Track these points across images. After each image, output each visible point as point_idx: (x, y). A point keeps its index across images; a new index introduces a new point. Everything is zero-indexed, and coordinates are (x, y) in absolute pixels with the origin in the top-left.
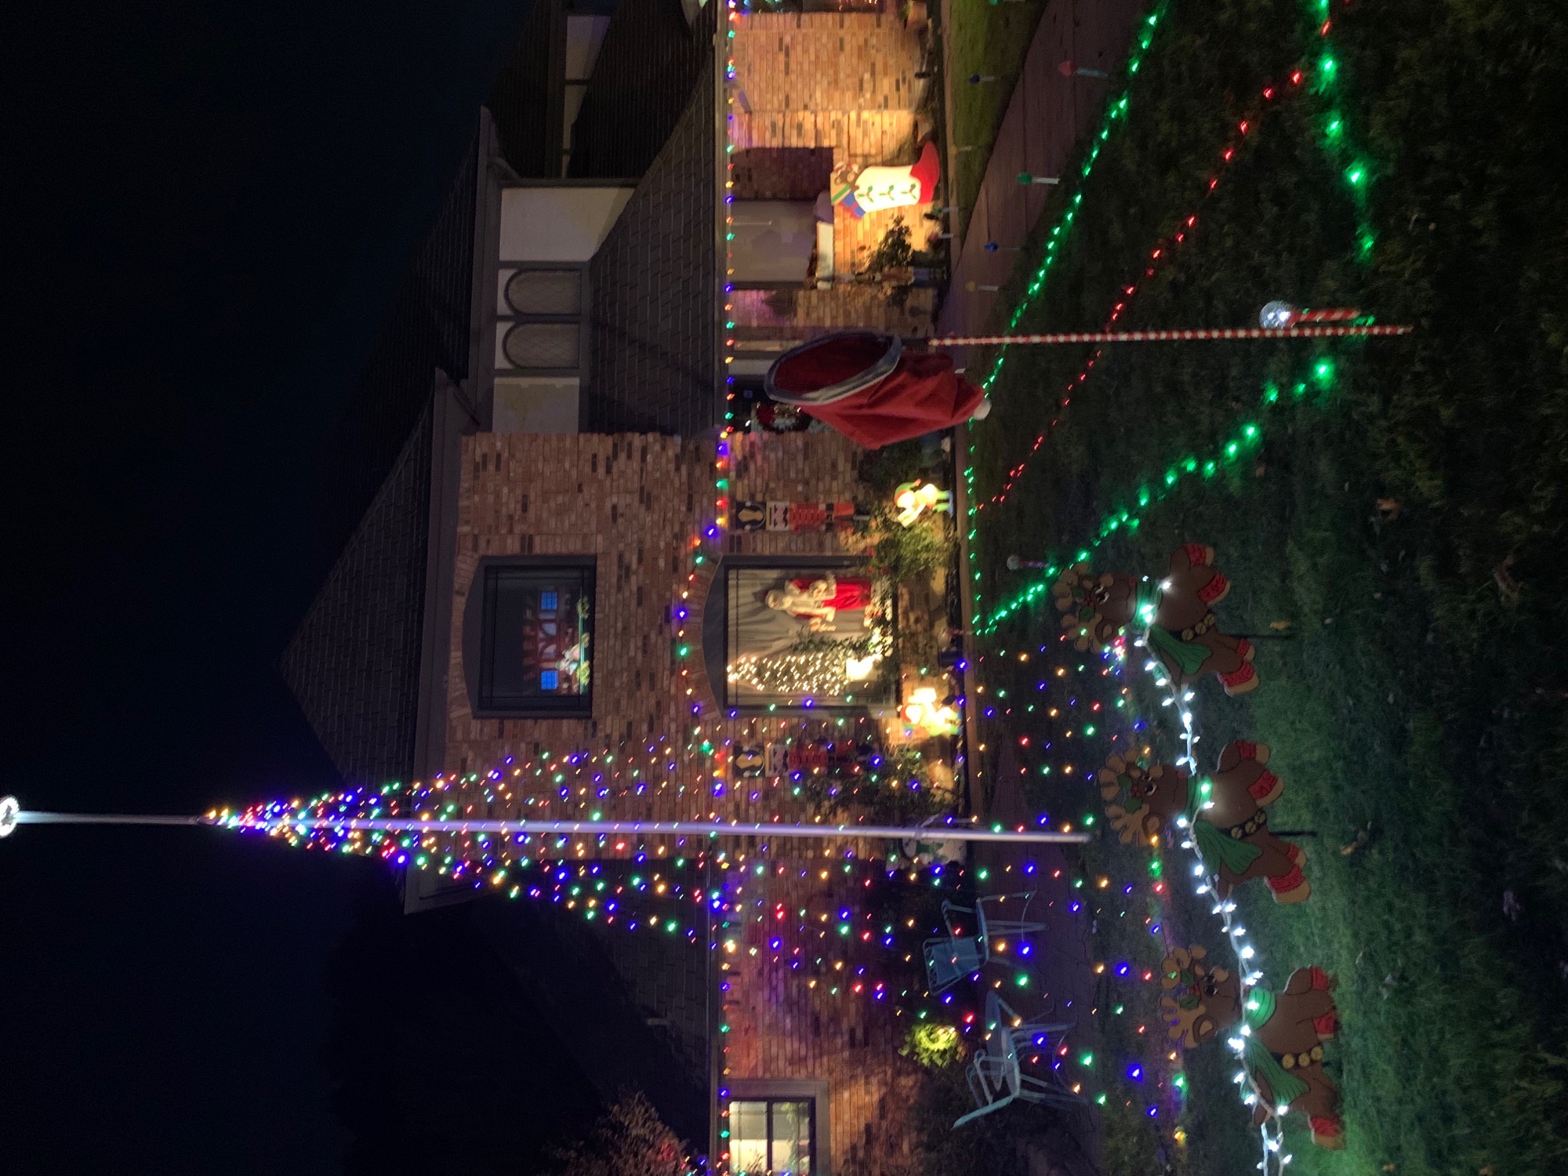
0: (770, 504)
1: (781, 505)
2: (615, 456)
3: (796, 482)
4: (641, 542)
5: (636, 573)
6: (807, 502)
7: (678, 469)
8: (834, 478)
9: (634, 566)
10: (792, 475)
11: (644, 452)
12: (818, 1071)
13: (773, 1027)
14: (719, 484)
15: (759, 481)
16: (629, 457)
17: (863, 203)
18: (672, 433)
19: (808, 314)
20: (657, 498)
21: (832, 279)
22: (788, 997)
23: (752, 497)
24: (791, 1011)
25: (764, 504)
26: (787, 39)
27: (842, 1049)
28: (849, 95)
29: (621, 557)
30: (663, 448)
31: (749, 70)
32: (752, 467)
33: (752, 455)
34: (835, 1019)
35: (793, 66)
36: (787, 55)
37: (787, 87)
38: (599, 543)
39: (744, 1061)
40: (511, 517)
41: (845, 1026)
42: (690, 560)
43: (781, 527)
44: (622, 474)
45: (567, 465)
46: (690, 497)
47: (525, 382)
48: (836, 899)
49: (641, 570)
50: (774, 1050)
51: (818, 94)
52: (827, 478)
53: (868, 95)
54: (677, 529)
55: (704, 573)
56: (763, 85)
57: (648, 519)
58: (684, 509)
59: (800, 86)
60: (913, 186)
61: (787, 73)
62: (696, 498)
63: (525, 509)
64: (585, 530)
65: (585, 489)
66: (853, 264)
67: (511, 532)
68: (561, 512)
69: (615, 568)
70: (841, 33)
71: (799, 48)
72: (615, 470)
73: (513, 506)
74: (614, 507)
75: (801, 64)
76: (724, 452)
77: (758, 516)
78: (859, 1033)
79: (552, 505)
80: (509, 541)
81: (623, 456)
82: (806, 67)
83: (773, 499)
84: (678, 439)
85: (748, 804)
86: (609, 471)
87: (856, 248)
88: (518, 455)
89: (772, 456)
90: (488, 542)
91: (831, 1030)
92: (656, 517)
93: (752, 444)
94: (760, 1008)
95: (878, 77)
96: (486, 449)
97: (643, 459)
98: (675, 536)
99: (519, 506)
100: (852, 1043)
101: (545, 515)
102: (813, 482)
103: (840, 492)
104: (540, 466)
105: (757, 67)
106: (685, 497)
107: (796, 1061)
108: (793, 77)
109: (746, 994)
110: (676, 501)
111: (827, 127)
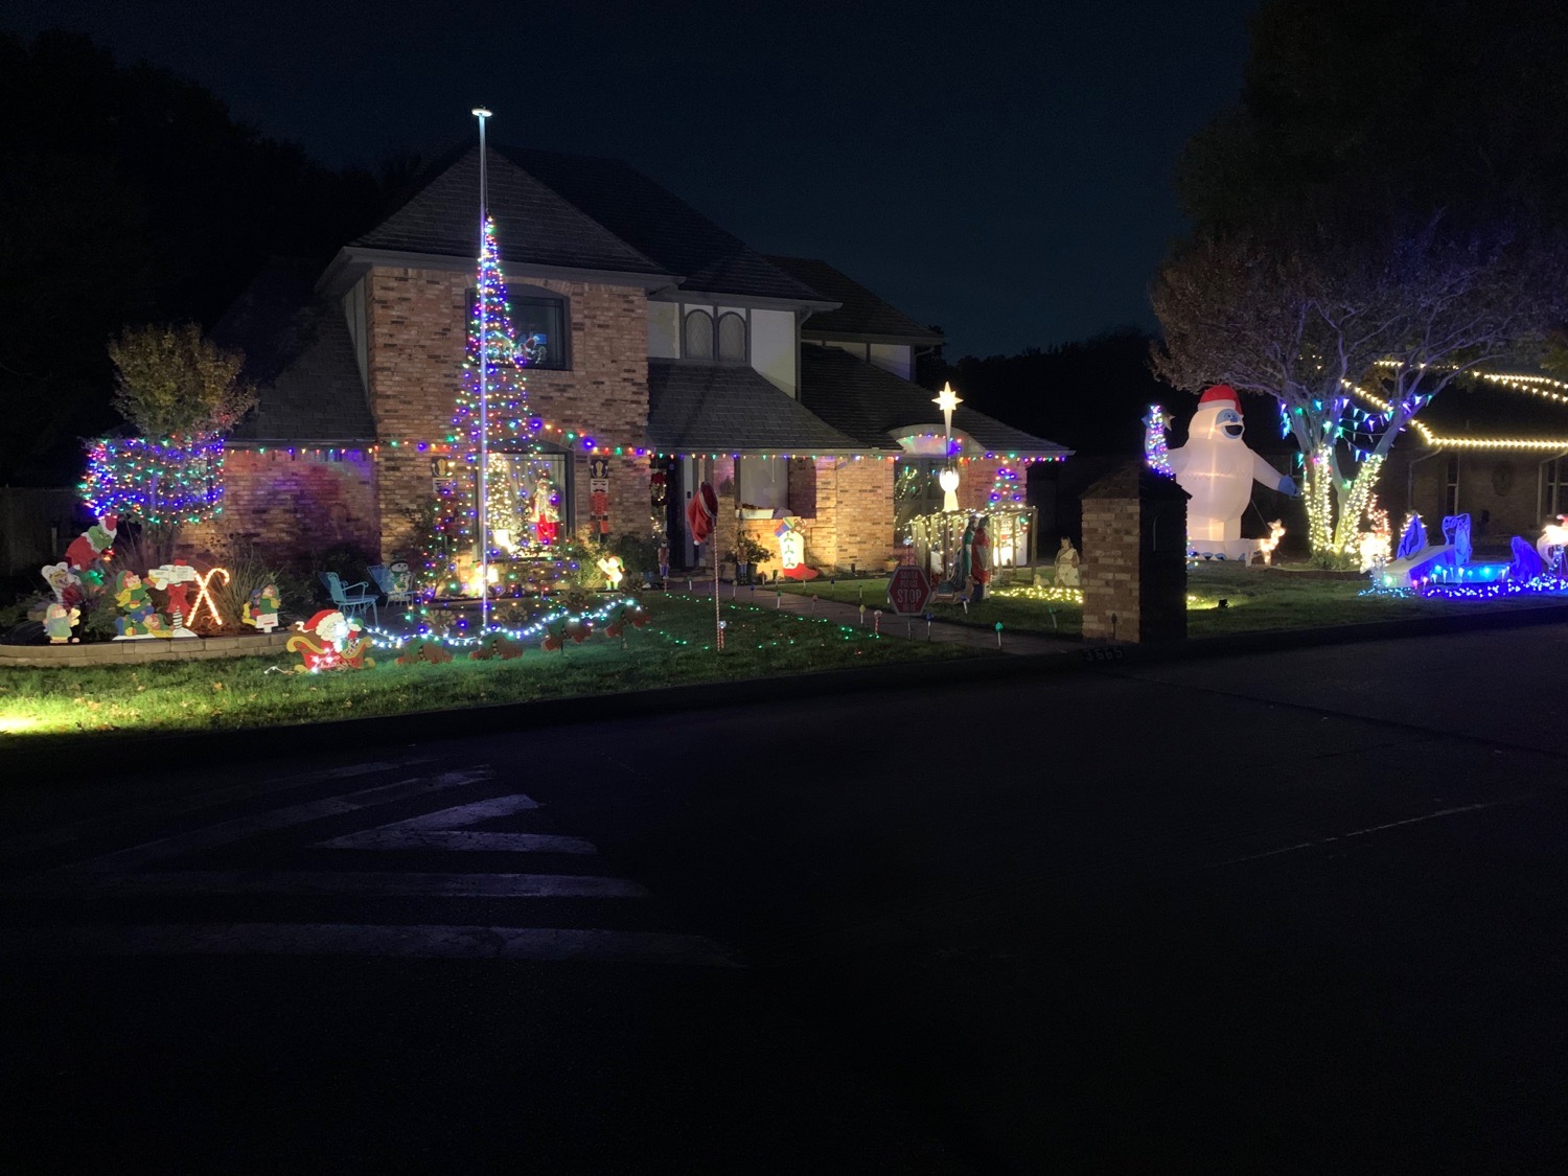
0: (607, 481)
1: (606, 488)
2: (634, 384)
3: (621, 497)
4: (581, 399)
5: (562, 396)
6: (609, 504)
7: (627, 423)
8: (624, 521)
9: (566, 395)
10: (625, 495)
11: (638, 402)
12: (229, 512)
13: (257, 483)
14: (619, 449)
15: (621, 474)
16: (634, 393)
17: (784, 535)
18: (649, 419)
19: (722, 504)
20: (609, 410)
21: (741, 519)
22: (279, 493)
23: (611, 470)
24: (269, 494)
25: (606, 477)
26: (880, 491)
27: (244, 528)
28: (848, 528)
29: (572, 386)
30: (640, 415)
31: (862, 468)
32: (629, 470)
33: (637, 470)
34: (265, 523)
35: (864, 494)
36: (870, 491)
37: (850, 491)
38: (579, 372)
39: (234, 463)
40: (594, 317)
41: (260, 530)
42: (570, 430)
43: (593, 488)
44: (624, 388)
45: (628, 354)
46: (610, 431)
47: (676, 323)
48: (345, 524)
49: (562, 399)
50: (242, 483)
51: (848, 510)
52: (624, 517)
53: (847, 540)
54: (590, 422)
55: (562, 441)
56: (853, 477)
57: (596, 404)
58: (603, 427)
59: (853, 499)
60: (793, 565)
61: (860, 491)
62: (610, 435)
63: (600, 326)
64: (588, 364)
65: (613, 364)
66: (750, 531)
67: (586, 317)
68: (599, 349)
69: (565, 383)
70: (883, 523)
71: (875, 498)
72: (626, 384)
73: (601, 319)
74: (603, 383)
75: (866, 499)
76: (638, 453)
77: (599, 473)
78: (255, 540)
79: (603, 344)
80: (580, 316)
81: (634, 389)
82: (864, 502)
83: (610, 483)
84: (645, 424)
85: (415, 466)
86: (625, 380)
87: (759, 532)
88: (634, 323)
89: (636, 482)
90: (578, 302)
91: (258, 521)
92: (597, 409)
93: (644, 470)
94: (270, 474)
95: (858, 546)
96: (636, 303)
97: (633, 402)
98: (585, 421)
99: (602, 323)
100: (248, 536)
101: (596, 339)
102: (621, 508)
103: (616, 525)
104: (627, 337)
105: (862, 473)
106: (610, 427)
107: (235, 498)
108: (858, 495)
109: (280, 465)
110: (608, 422)
111: (828, 515)
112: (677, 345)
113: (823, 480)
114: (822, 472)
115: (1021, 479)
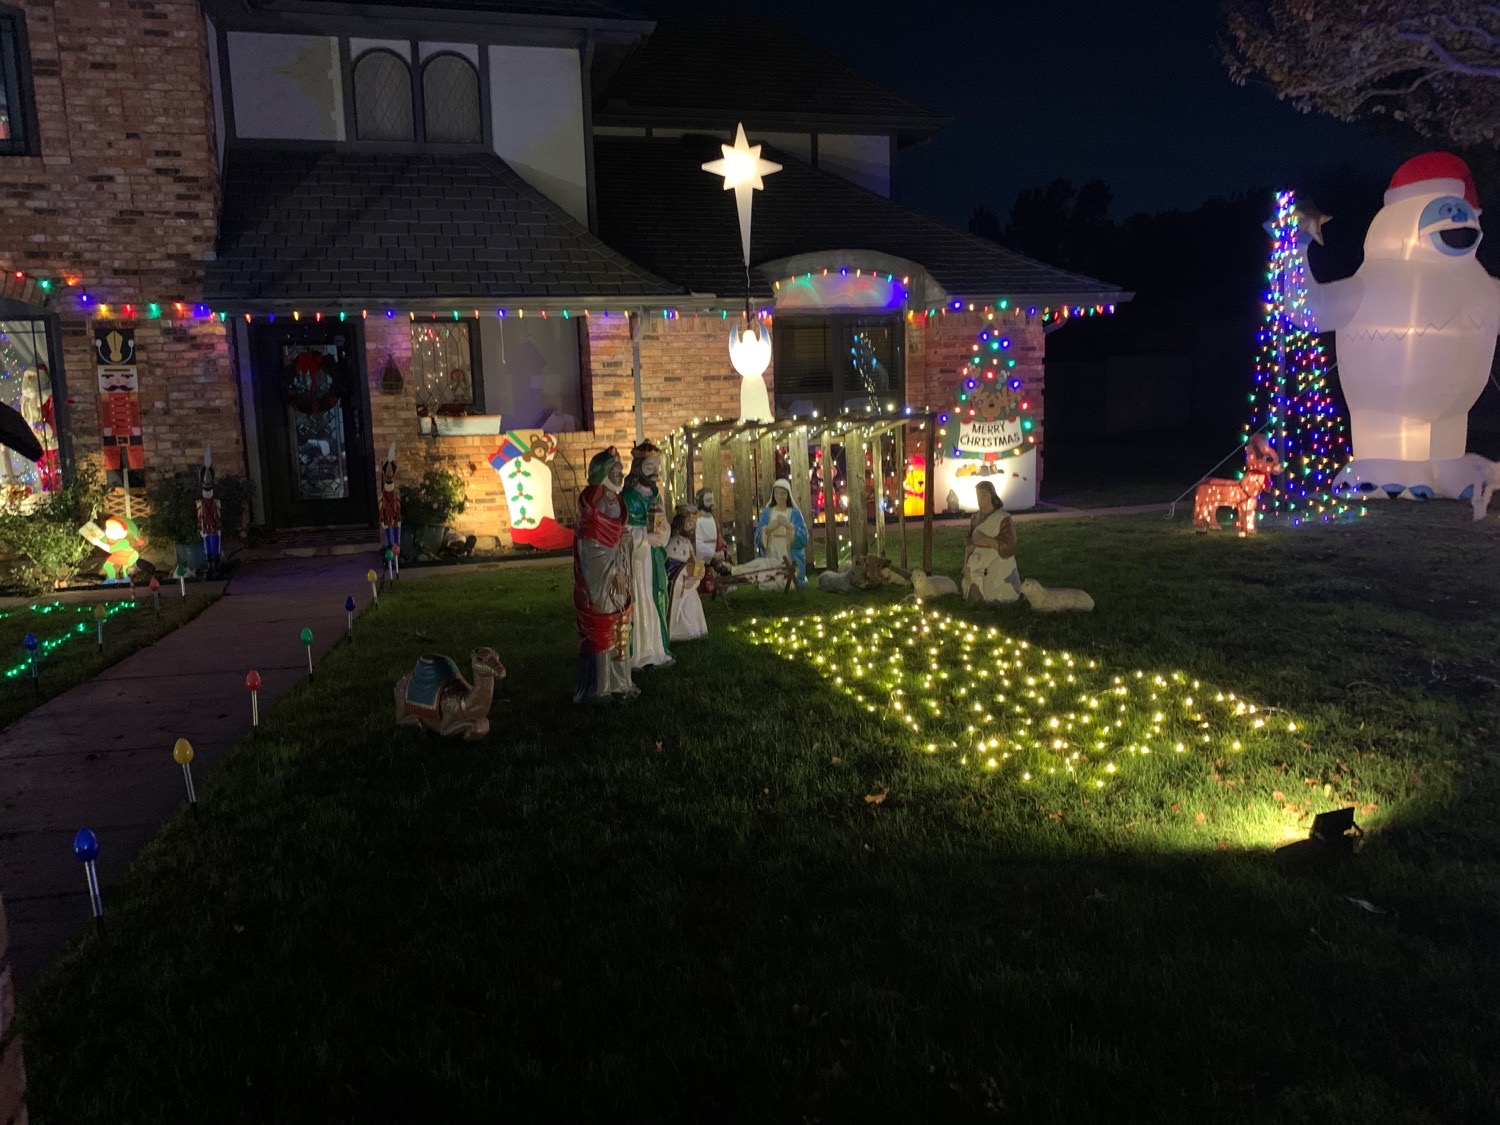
0: (133, 370)
1: (133, 383)
2: (180, 180)
3: (167, 401)
4: (66, 212)
5: (22, 206)
6: (140, 413)
7: (170, 257)
8: (175, 444)
9: (30, 203)
10: (175, 395)
11: (192, 216)
14: (153, 307)
15: (163, 356)
16: (180, 197)
17: (509, 467)
18: (219, 252)
19: (387, 408)
20: (128, 232)
21: (435, 433)
23: (141, 347)
25: (133, 362)
29: (42, 187)
30: (196, 239)
31: (709, 336)
32: (181, 347)
33: (196, 347)
35: (714, 385)
36: (725, 378)
37: (688, 379)
38: (57, 159)
40: (83, 48)
42: (46, 273)
43: (103, 383)
44: (156, 188)
45: (162, 120)
46: (135, 272)
47: (335, 74)
49: (26, 213)
51: (682, 413)
52: (175, 437)
54: (87, 256)
55: (29, 291)
56: (691, 352)
57: (98, 221)
58: (117, 264)
59: (691, 393)
60: (531, 521)
61: (705, 378)
62: (134, 280)
63: (96, 66)
64: (74, 143)
65: (130, 142)
66: (452, 458)
67: (61, 48)
68: (96, 111)
69: (26, 180)
72: (162, 179)
73: (98, 53)
74: (110, 179)
75: (718, 392)
76: (198, 313)
77: (116, 355)
79: (105, 101)
80: (48, 46)
81: (180, 189)
82: (713, 398)
83: (141, 374)
84: (211, 256)
86: (159, 171)
87: (473, 459)
88: (170, 58)
89: (197, 371)
90: (44, 19)
92: (103, 230)
93: (212, 346)
96: (172, 17)
97: (179, 215)
98: (77, 255)
99: (99, 59)
101: (91, 92)
102: (170, 420)
103: (156, 450)
104: (158, 86)
105: (712, 345)
106: (134, 267)
108: (702, 385)
110: (128, 255)
111: (619, 424)
112: (338, 115)
114: (602, 343)
115: (1034, 349)
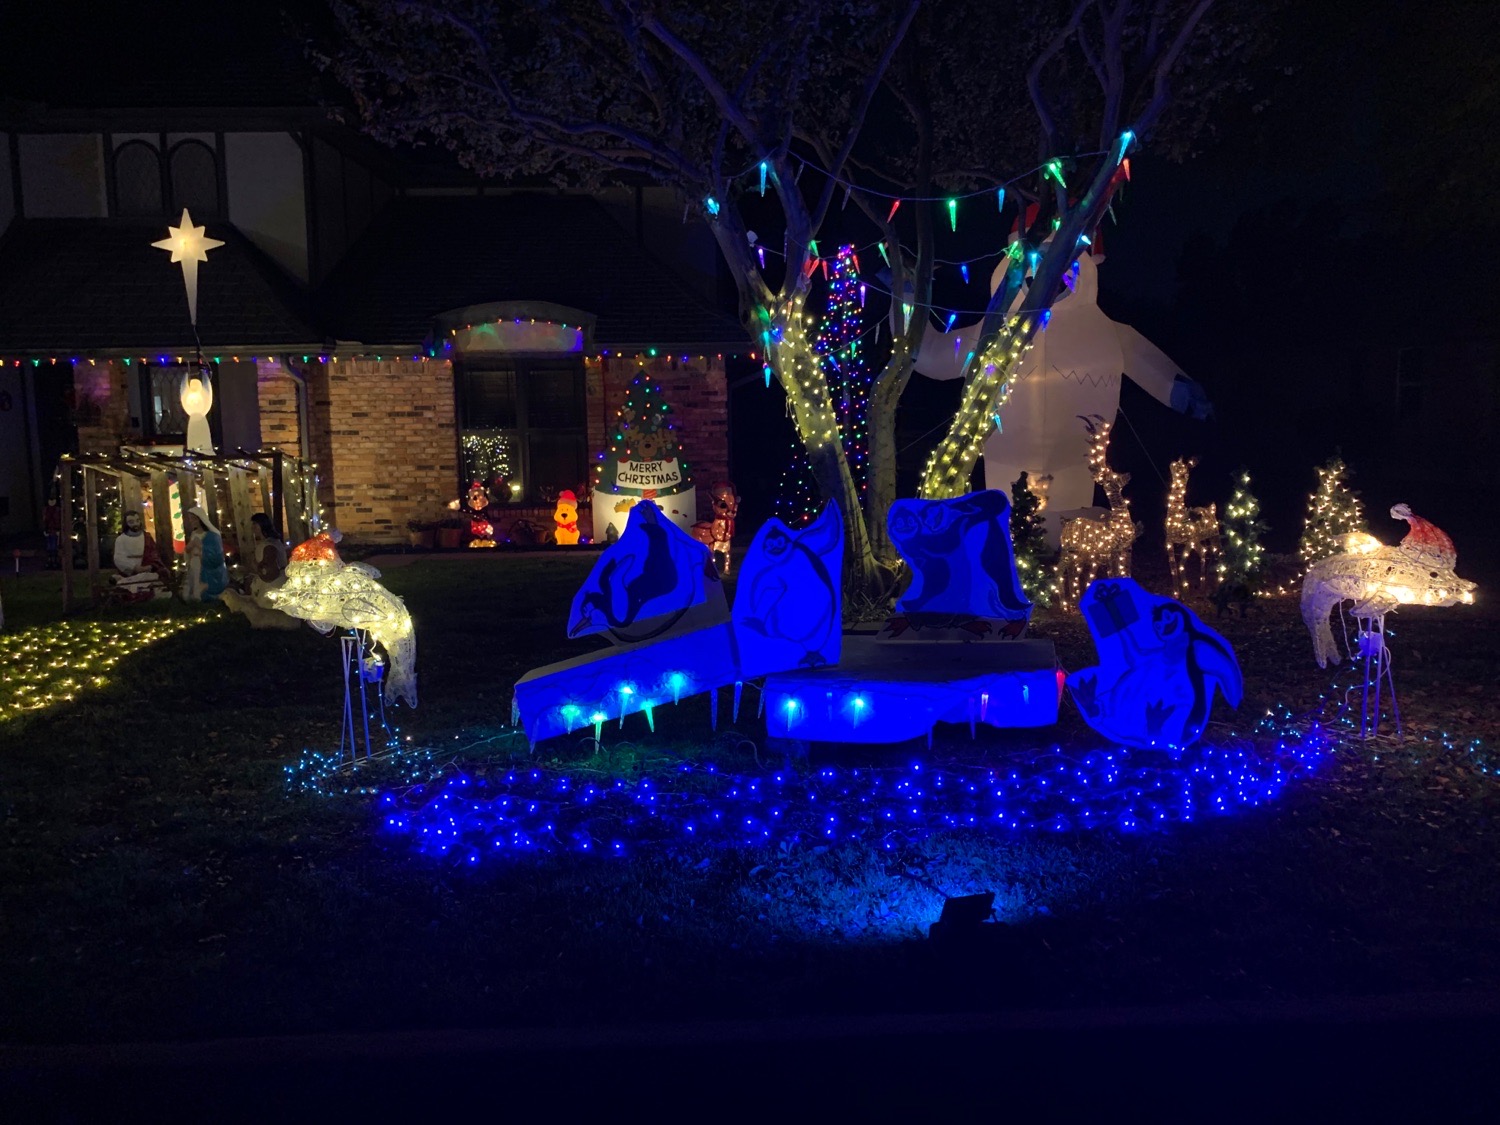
26: (428, 414)
28: (370, 474)
31: (393, 377)
35: (399, 420)
36: (410, 414)
37: (375, 415)
47: (100, 163)
51: (369, 445)
53: (371, 493)
56: (377, 391)
59: (377, 427)
61: (390, 415)
70: (438, 467)
71: (419, 426)
75: (402, 427)
82: (399, 433)
95: (392, 504)
105: (396, 385)
108: (387, 421)
112: (103, 197)
113: (272, 397)
114: (267, 384)
115: (715, 393)
